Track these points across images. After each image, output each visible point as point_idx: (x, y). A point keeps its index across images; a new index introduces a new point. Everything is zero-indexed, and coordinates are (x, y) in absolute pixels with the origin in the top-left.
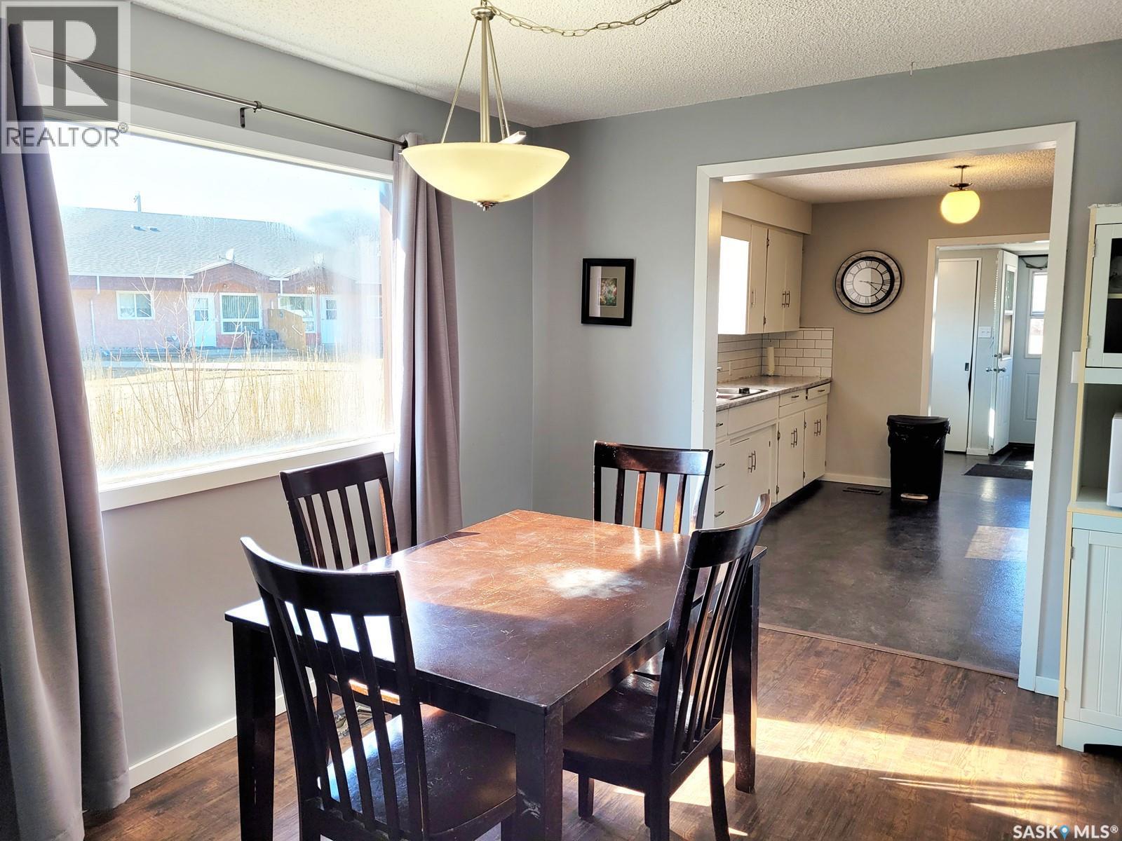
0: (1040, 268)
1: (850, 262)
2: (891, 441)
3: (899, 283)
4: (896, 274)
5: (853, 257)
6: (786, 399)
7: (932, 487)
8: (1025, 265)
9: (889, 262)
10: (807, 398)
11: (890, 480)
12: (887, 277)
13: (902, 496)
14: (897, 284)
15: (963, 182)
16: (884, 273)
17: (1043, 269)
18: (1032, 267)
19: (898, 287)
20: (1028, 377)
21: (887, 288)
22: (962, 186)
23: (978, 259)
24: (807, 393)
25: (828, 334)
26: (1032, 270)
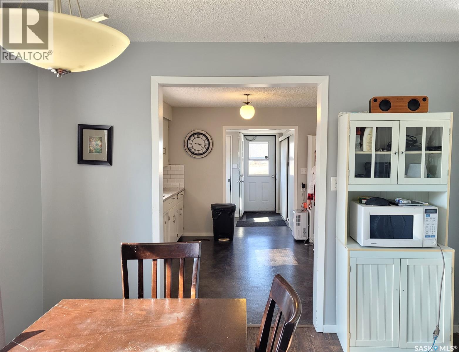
0: (251, 140)
1: (190, 135)
2: (213, 215)
3: (212, 145)
4: (210, 141)
5: (192, 132)
6: (171, 200)
7: (230, 235)
8: (246, 139)
9: (207, 135)
10: (177, 198)
11: (213, 233)
12: (206, 142)
13: (219, 240)
14: (211, 145)
15: (248, 102)
16: (205, 140)
17: (252, 141)
18: (248, 140)
19: (211, 147)
20: (249, 184)
21: (207, 147)
22: (247, 103)
23: (231, 136)
24: (177, 196)
25: (182, 168)
26: (248, 141)
